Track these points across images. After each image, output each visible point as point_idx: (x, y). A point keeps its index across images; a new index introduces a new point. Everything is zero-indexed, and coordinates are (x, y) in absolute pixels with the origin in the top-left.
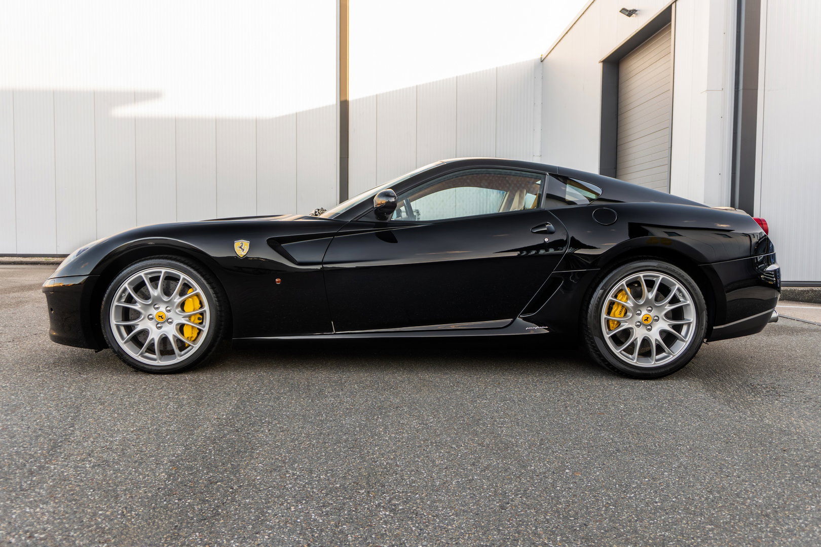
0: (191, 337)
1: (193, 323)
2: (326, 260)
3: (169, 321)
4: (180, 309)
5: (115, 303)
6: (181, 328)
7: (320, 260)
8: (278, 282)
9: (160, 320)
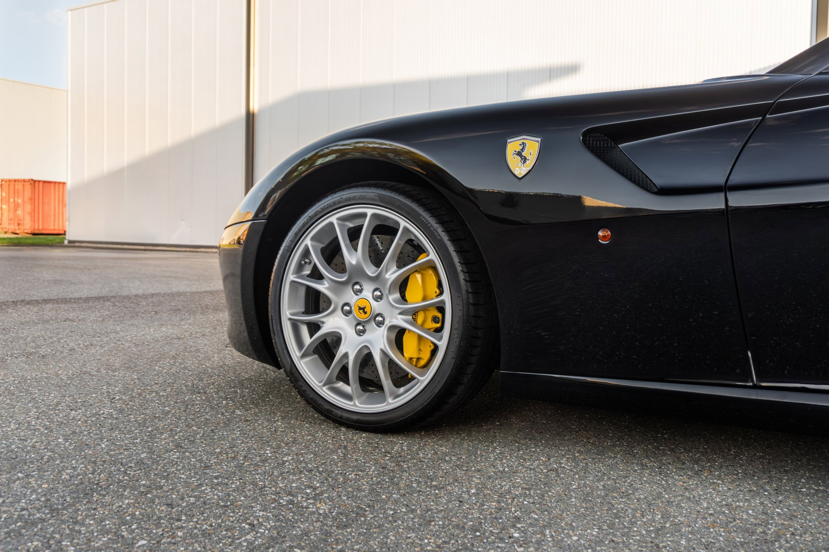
0: (418, 359)
1: (422, 327)
2: (737, 178)
3: (378, 319)
4: (397, 295)
5: (290, 276)
6: (398, 337)
7: (720, 180)
8: (604, 237)
9: (362, 317)
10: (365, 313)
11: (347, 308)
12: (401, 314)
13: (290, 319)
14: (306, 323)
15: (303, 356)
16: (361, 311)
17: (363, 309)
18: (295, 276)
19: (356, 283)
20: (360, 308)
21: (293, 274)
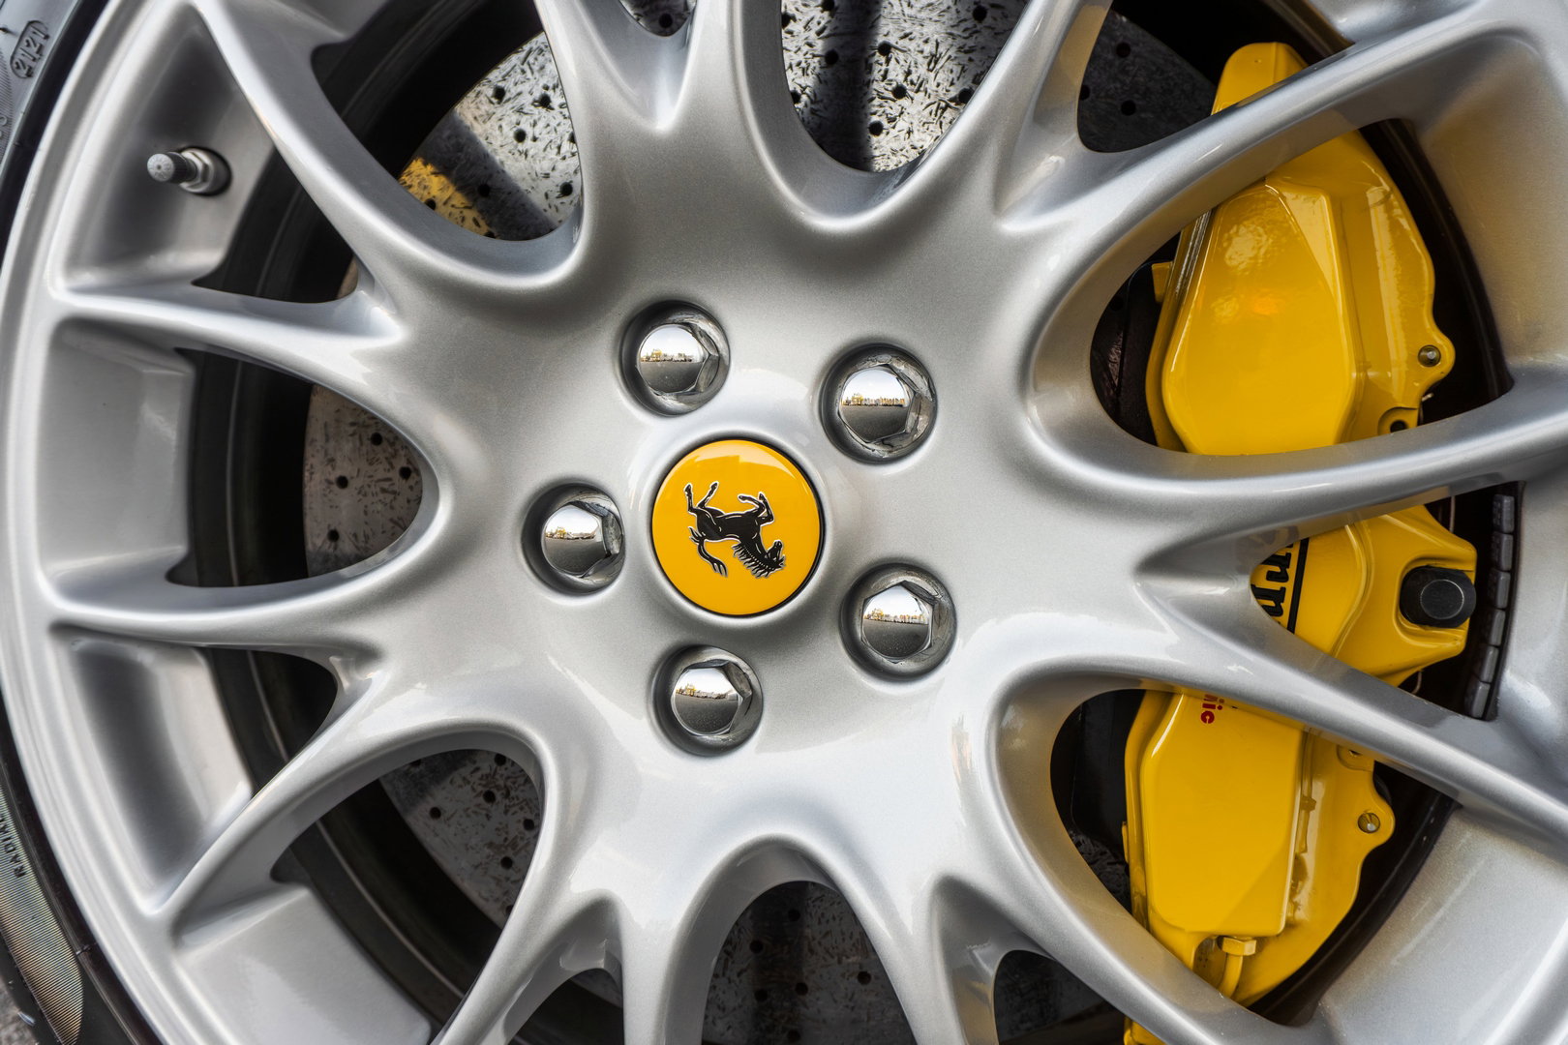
10: (767, 561)
11: (569, 524)
12: (1159, 564)
13: (64, 629)
14: (203, 650)
15: (188, 920)
16: (725, 548)
17: (745, 529)
18: (89, 277)
19: (659, 312)
20: (711, 525)
21: (74, 261)
